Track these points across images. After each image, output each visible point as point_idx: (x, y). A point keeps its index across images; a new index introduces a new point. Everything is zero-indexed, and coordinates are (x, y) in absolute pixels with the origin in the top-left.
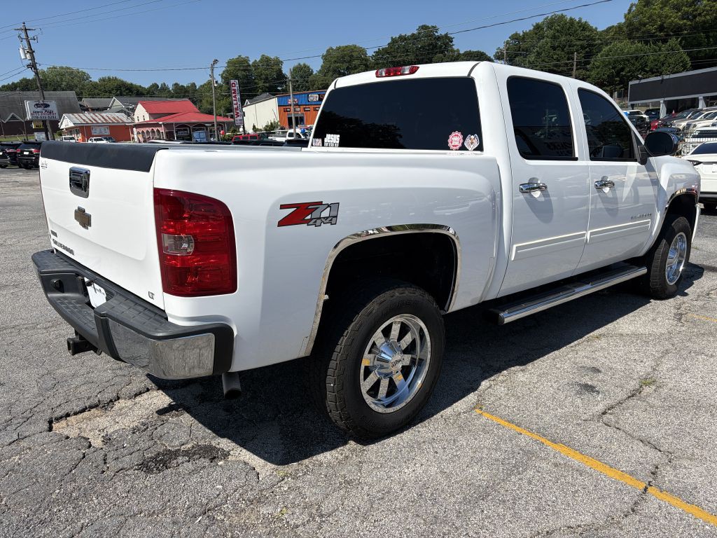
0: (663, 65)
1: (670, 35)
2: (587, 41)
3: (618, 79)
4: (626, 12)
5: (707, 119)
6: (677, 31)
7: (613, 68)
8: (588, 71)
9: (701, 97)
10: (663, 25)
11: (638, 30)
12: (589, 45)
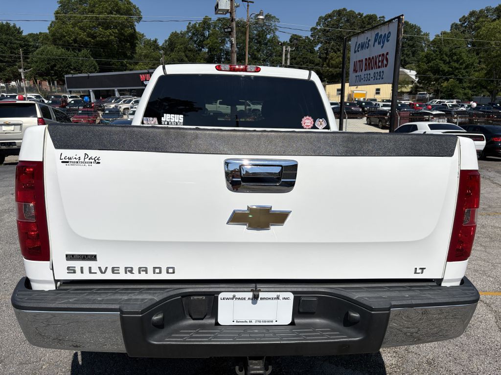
0: (82, 66)
1: (82, 47)
2: (24, 42)
3: (52, 72)
4: (49, 26)
5: (126, 103)
6: (86, 44)
7: (48, 64)
8: (29, 63)
9: (116, 89)
10: (76, 39)
11: (60, 39)
12: (26, 45)
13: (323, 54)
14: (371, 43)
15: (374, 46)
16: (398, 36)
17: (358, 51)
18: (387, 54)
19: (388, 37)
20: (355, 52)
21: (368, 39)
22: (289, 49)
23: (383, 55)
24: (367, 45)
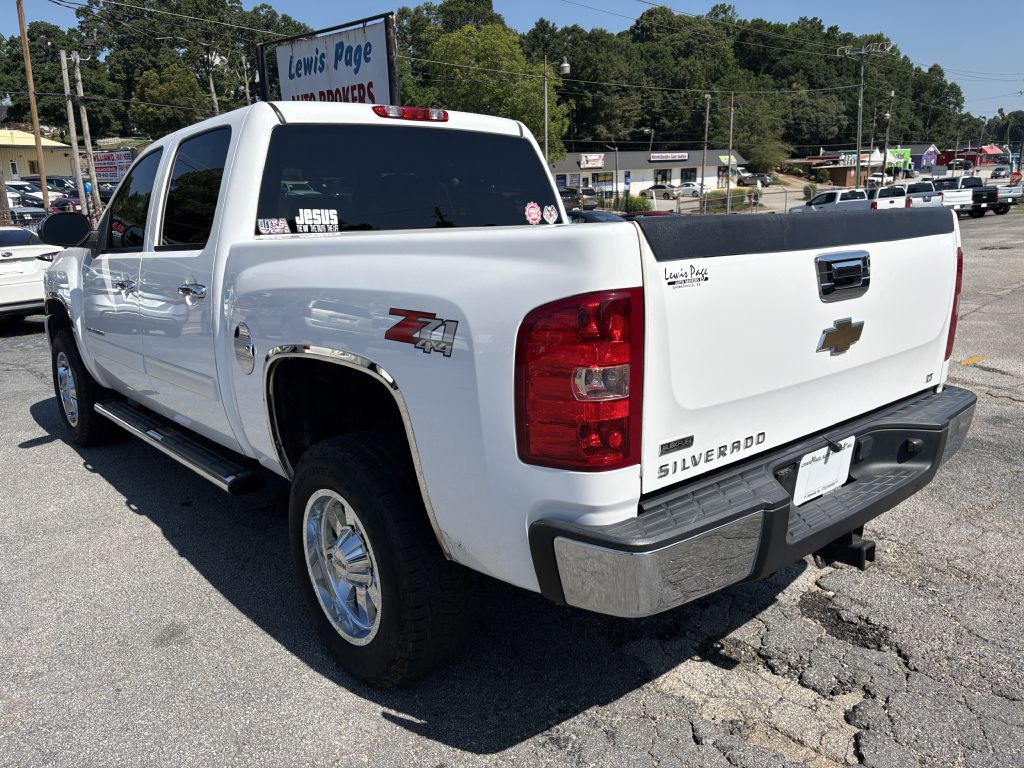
13: (119, 72)
14: (330, 60)
15: (336, 67)
16: (389, 53)
17: (299, 76)
18: (370, 85)
19: (367, 53)
20: (291, 77)
21: (320, 53)
22: (76, 57)
23: (361, 87)
24: (319, 64)
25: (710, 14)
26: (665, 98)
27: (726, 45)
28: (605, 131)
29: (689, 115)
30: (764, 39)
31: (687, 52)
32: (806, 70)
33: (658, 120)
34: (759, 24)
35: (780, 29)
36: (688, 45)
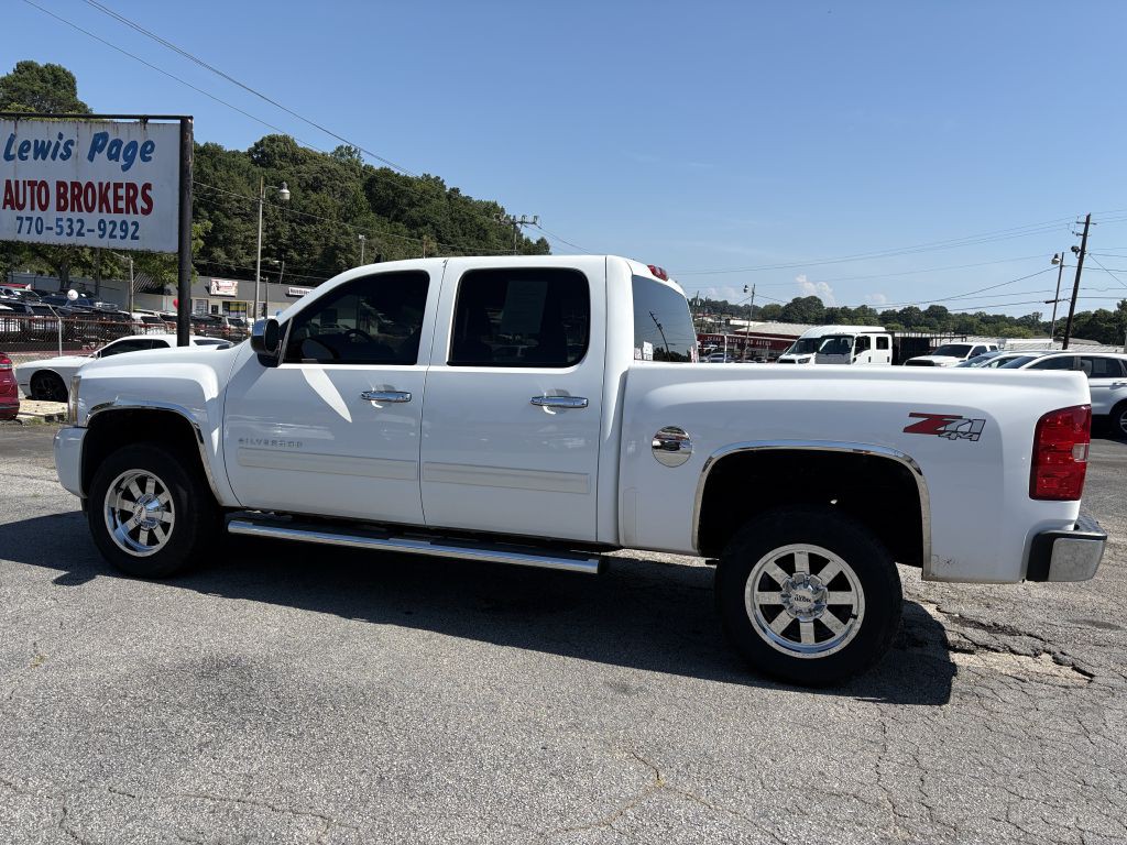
14: (81, 149)
15: (91, 158)
17: (24, 158)
18: (147, 186)
19: (146, 152)
20: (9, 157)
21: (66, 139)
23: (131, 186)
24: (61, 150)
25: (335, 153)
26: (293, 229)
27: (355, 186)
28: (223, 256)
29: (319, 251)
30: (393, 188)
31: (315, 186)
32: (433, 225)
33: (285, 252)
34: (386, 173)
35: (408, 181)
36: (316, 179)
